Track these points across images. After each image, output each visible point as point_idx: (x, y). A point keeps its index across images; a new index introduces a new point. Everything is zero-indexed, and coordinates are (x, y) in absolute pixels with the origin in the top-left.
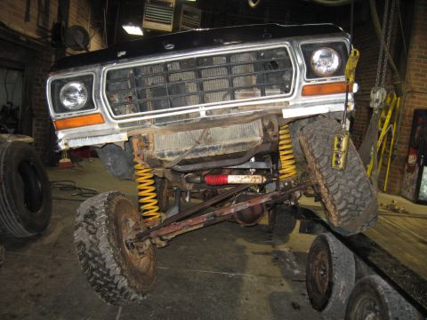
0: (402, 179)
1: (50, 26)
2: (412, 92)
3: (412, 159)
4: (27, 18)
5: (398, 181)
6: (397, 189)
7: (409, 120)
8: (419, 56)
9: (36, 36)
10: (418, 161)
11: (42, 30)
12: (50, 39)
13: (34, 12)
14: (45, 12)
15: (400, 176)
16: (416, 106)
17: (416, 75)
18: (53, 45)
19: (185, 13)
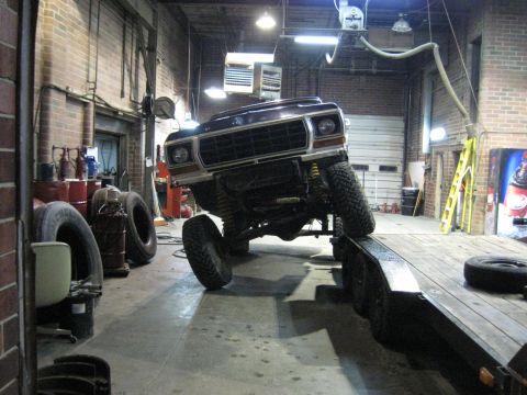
0: (484, 219)
1: (140, 100)
2: (485, 132)
3: (490, 199)
4: (122, 95)
5: (481, 222)
6: (481, 230)
7: (485, 161)
8: (490, 98)
9: (130, 110)
10: (495, 200)
11: (134, 104)
12: (141, 111)
13: (127, 89)
14: (135, 87)
15: (481, 216)
16: (492, 147)
17: (488, 116)
18: (144, 116)
19: (265, 72)
